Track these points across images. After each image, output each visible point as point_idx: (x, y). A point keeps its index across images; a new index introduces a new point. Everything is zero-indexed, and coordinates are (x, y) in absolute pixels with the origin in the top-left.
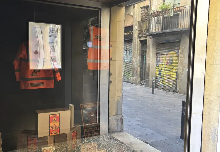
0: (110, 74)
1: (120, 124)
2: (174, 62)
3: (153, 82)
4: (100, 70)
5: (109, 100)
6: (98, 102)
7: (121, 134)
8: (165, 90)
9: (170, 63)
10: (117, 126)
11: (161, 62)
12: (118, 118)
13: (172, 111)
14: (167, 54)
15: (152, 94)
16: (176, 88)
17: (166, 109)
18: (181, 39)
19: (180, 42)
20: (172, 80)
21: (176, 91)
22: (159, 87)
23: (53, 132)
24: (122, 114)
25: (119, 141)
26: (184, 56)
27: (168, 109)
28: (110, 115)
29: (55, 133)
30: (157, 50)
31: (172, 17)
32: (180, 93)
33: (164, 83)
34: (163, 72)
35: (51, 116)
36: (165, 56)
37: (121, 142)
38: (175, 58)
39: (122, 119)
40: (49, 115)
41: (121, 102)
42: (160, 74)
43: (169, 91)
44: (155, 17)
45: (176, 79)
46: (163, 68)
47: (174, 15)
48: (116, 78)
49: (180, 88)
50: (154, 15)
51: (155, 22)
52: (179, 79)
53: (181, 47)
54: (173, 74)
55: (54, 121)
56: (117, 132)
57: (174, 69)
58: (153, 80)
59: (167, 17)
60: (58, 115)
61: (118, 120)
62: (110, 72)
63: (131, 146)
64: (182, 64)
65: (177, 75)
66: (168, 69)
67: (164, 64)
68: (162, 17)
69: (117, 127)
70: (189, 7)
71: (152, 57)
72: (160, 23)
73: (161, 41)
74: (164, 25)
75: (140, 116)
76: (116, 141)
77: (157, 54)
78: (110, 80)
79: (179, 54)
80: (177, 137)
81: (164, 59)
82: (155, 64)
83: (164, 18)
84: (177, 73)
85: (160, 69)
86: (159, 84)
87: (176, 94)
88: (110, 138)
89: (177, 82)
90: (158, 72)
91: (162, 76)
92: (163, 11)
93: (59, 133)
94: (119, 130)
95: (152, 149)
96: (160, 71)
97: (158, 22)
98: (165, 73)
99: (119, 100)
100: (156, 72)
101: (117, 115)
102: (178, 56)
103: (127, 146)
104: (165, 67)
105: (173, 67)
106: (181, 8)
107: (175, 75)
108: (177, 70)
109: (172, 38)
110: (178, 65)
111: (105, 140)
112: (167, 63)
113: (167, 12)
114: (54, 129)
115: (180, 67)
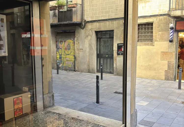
0: (42, 59)
1: (52, 99)
2: (72, 48)
3: (57, 64)
4: (34, 56)
5: (43, 81)
6: (34, 85)
7: (54, 107)
8: (66, 70)
9: (68, 48)
10: (50, 101)
11: (61, 48)
12: (50, 95)
13: (79, 85)
14: (65, 42)
15: (57, 74)
16: (75, 68)
17: (74, 84)
18: (75, 30)
19: (74, 32)
20: (72, 62)
21: (75, 71)
22: (61, 68)
23: (17, 114)
24: (52, 92)
25: (56, 113)
26: (79, 43)
27: (76, 84)
28: (44, 94)
29: (19, 114)
30: (56, 38)
31: (66, 11)
32: (78, 71)
33: (65, 65)
34: (63, 56)
35: (15, 99)
36: (64, 43)
37: (59, 114)
38: (72, 44)
39: (53, 96)
40: (14, 99)
41: (51, 82)
42: (60, 58)
43: (70, 71)
44: (53, 10)
45: (75, 61)
46: (63, 53)
47: (67, 10)
48: (47, 61)
49: (78, 68)
50: (51, 9)
51: (53, 15)
52: (76, 61)
53: (76, 36)
54: (71, 57)
55: (17, 103)
56: (50, 107)
57: (72, 53)
58: (57, 63)
59: (61, 11)
60: (21, 98)
61: (50, 97)
62: (42, 57)
63: (68, 115)
64: (78, 49)
65: (75, 58)
66: (67, 53)
67: (63, 50)
68: (57, 11)
69: (50, 103)
70: (80, 5)
71: (52, 44)
72: (56, 16)
73: (59, 31)
74: (60, 18)
75: (58, 92)
76: (54, 114)
77: (56, 42)
78: (43, 64)
79: (75, 41)
80: (94, 103)
81: (63, 45)
82: (55, 49)
83: (59, 12)
84: (74, 56)
85: (60, 53)
86: (60, 66)
87: (75, 72)
88: (47, 112)
89: (75, 63)
90: (58, 57)
91: (62, 59)
92: (60, 7)
93: (22, 114)
94: (51, 105)
95: (85, 114)
96: (61, 55)
97: (55, 15)
98: (64, 57)
99: (50, 80)
100: (57, 57)
101: (49, 93)
102: (74, 43)
103: (66, 116)
104: (64, 52)
105: (71, 52)
106: (74, 5)
107: (73, 58)
108: (75, 54)
109: (68, 29)
110: (75, 50)
111: (44, 115)
112: (66, 49)
113: (62, 7)
114: (18, 111)
115: (77, 52)
